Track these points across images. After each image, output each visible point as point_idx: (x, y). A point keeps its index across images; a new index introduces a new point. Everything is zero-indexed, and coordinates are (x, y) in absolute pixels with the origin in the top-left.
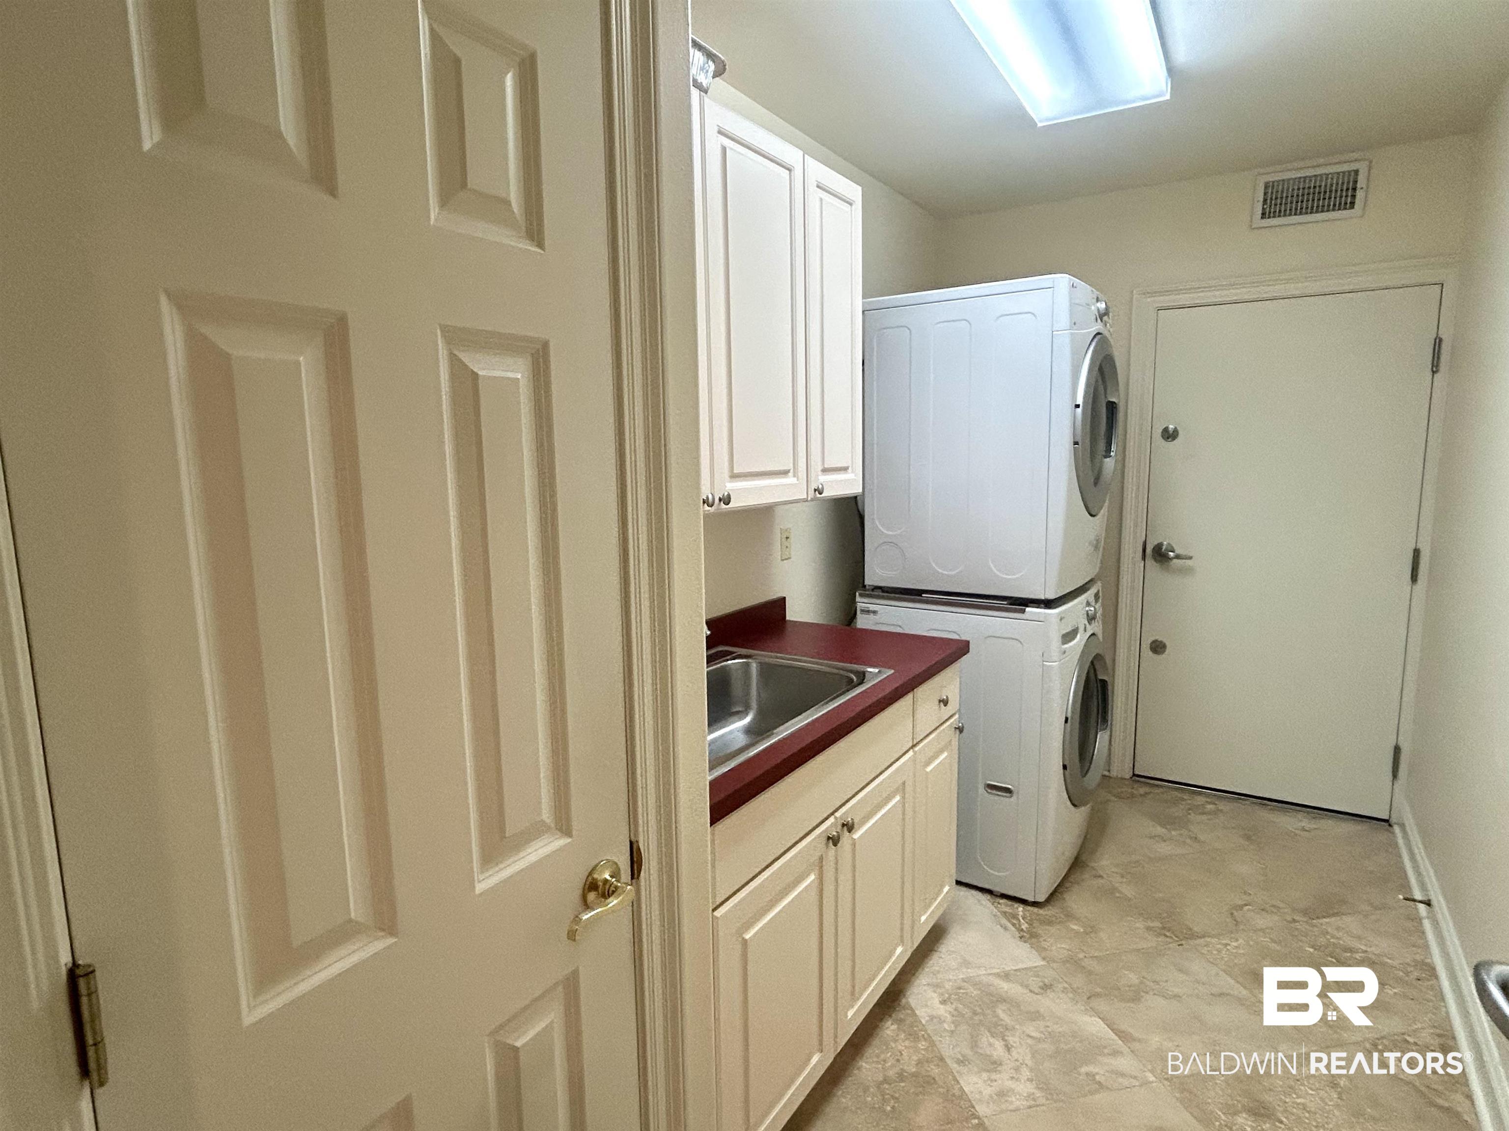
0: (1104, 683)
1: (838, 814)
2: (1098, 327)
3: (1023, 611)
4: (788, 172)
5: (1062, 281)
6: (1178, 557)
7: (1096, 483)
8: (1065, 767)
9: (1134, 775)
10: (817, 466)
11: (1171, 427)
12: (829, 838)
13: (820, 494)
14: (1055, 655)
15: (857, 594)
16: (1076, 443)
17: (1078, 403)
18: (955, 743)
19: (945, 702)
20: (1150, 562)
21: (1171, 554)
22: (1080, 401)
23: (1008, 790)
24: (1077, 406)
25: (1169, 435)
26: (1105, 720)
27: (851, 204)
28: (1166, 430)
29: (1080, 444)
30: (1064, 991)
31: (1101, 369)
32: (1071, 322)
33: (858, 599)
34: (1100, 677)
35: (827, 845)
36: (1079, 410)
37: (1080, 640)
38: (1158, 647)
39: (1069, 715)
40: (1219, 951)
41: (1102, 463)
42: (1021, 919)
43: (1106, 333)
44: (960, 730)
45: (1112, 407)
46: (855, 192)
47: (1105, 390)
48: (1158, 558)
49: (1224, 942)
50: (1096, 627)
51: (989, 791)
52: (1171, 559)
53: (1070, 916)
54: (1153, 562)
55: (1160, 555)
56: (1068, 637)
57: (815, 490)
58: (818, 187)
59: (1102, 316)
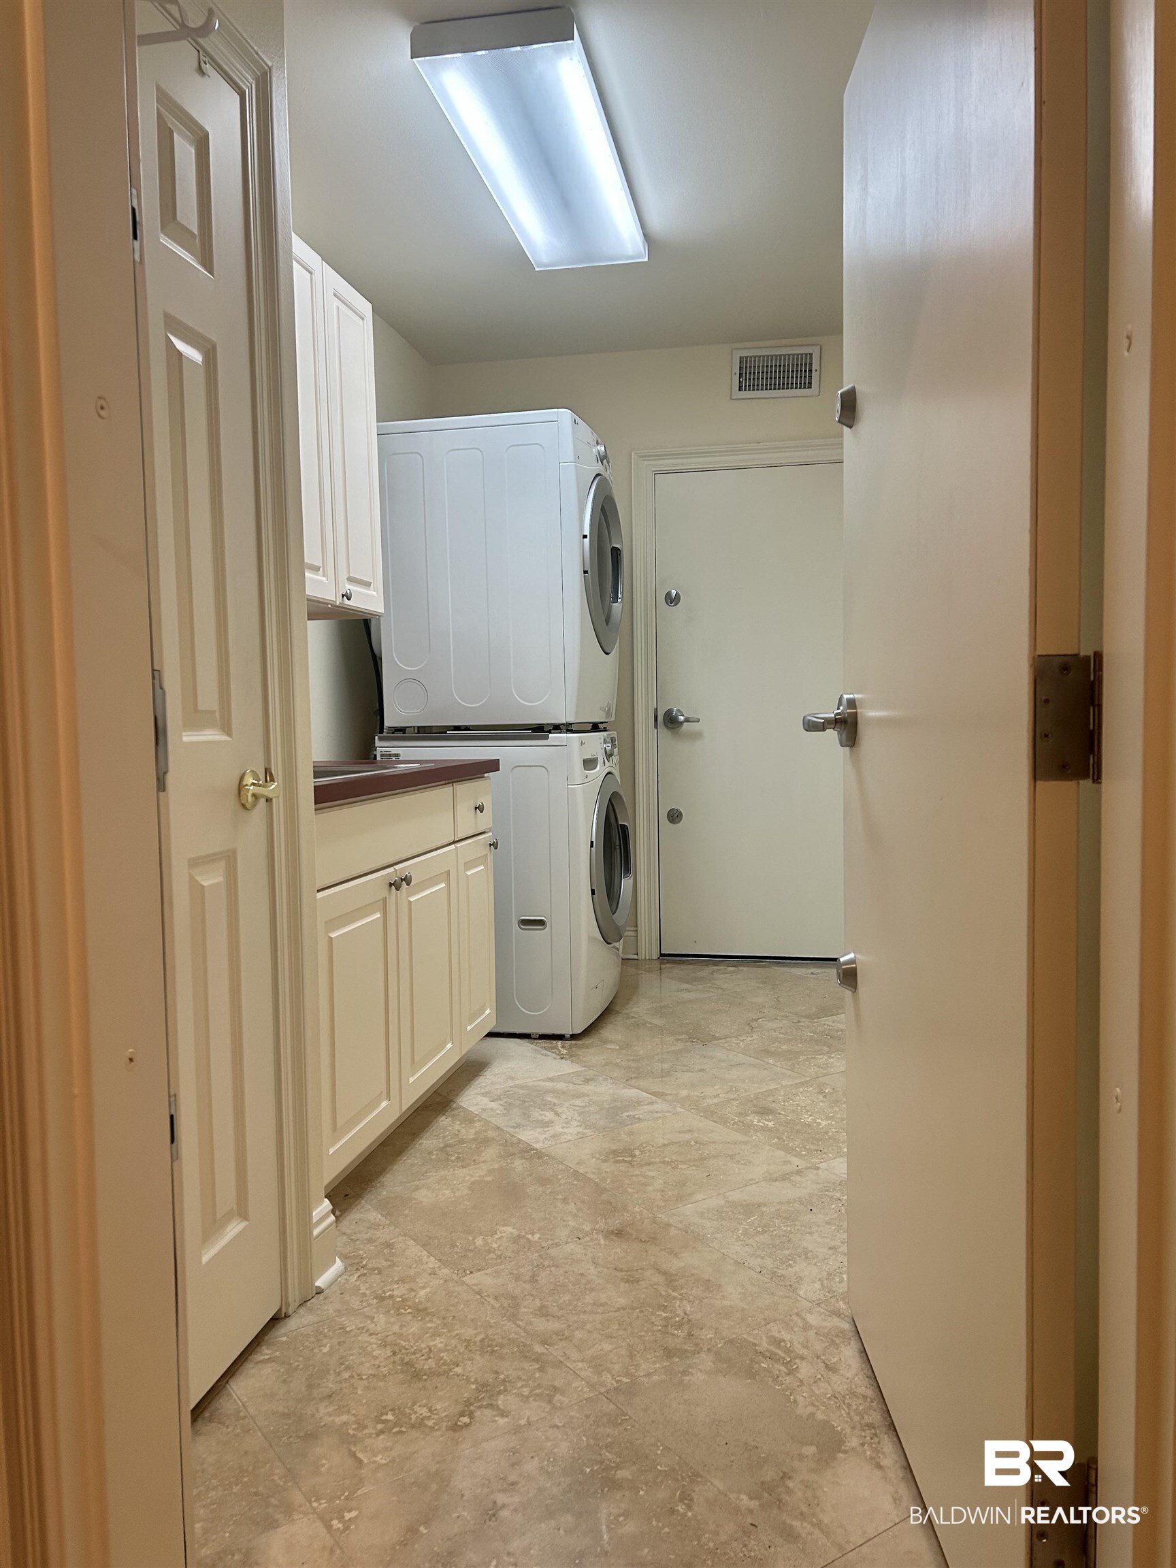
0: (624, 828)
1: (397, 867)
2: (598, 468)
3: (547, 738)
4: (309, 275)
5: (565, 415)
6: (687, 720)
7: (607, 621)
8: (593, 892)
9: (662, 955)
10: (343, 576)
11: (674, 592)
12: (391, 885)
13: (349, 599)
14: (579, 780)
15: (376, 737)
16: (585, 572)
17: (585, 534)
18: (490, 859)
19: (480, 808)
20: (662, 729)
21: (682, 718)
22: (587, 532)
23: (541, 923)
24: (585, 537)
25: (672, 600)
26: (627, 870)
27: (363, 319)
28: (668, 594)
29: (589, 572)
30: (606, 1080)
31: (603, 509)
32: (575, 455)
33: (378, 743)
34: (620, 823)
35: (390, 890)
36: (587, 540)
37: (600, 770)
38: (674, 816)
39: (594, 840)
40: (737, 1044)
41: (610, 608)
42: (560, 1048)
43: (606, 475)
44: (494, 845)
45: (616, 553)
46: (366, 307)
47: (609, 533)
48: (669, 725)
49: (741, 1039)
50: (613, 766)
51: (523, 927)
52: (681, 723)
53: (606, 1042)
54: (666, 730)
55: (671, 721)
56: (589, 764)
57: (343, 596)
58: (335, 295)
59: (603, 458)
